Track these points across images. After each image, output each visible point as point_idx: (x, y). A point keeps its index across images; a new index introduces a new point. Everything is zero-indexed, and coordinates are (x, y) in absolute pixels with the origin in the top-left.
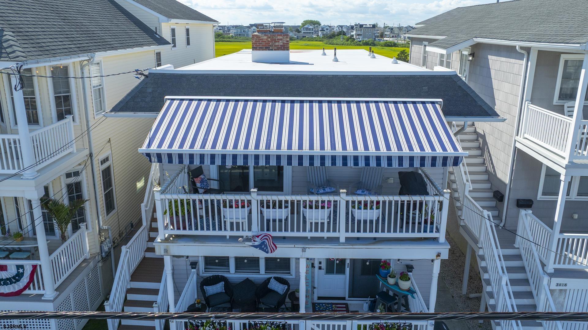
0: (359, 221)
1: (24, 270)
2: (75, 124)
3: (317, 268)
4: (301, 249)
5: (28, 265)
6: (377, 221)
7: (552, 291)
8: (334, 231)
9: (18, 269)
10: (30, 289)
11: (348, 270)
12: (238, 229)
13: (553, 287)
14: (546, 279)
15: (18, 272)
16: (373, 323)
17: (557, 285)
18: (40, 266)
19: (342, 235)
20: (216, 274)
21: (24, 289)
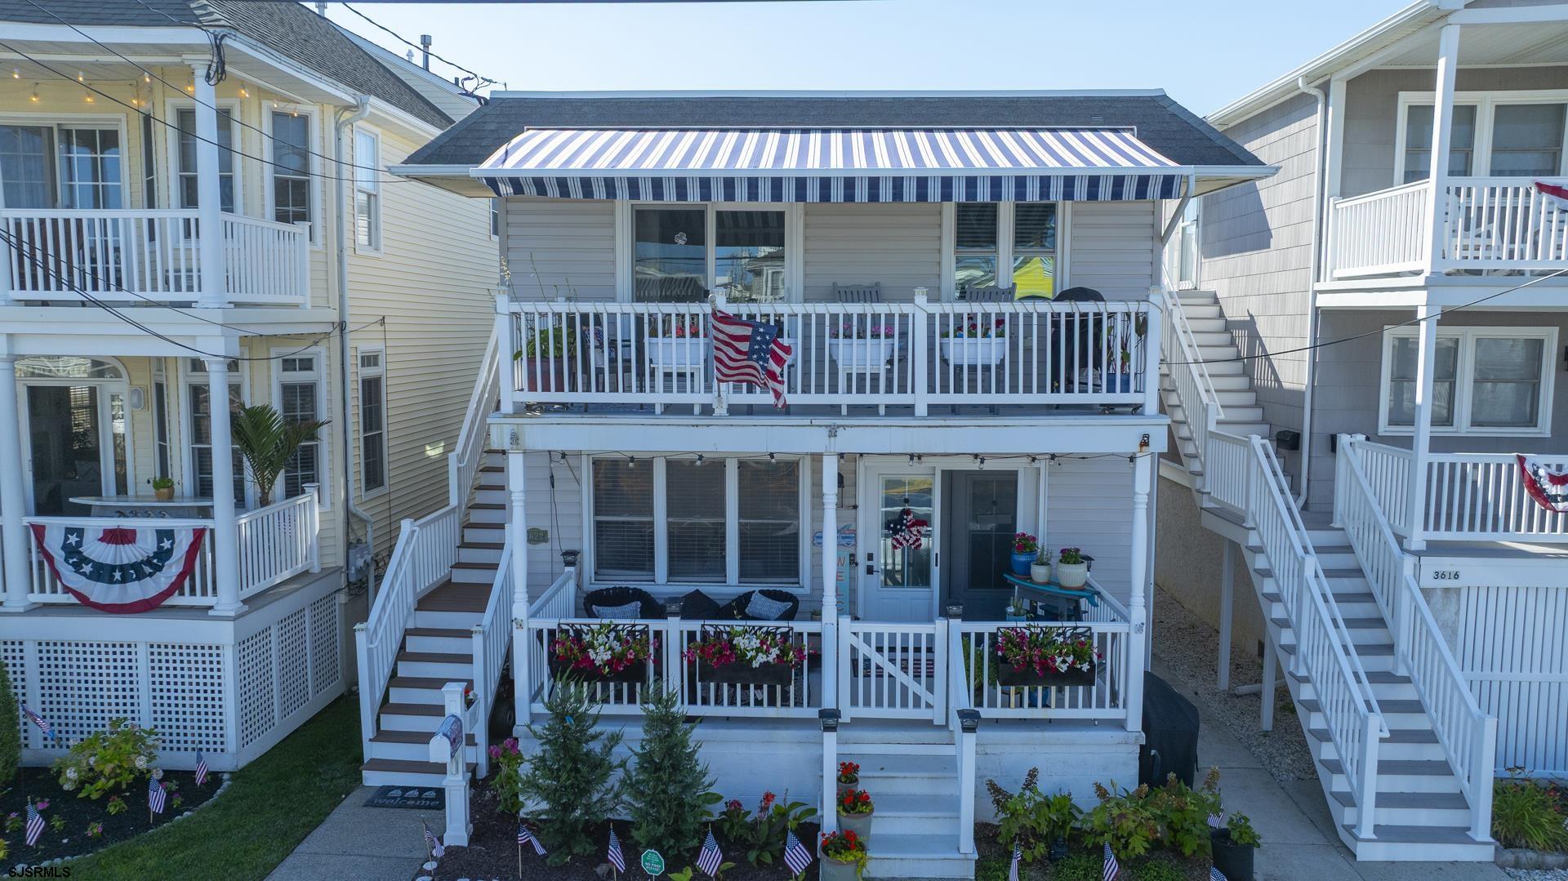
0: (959, 368)
1: (172, 544)
2: (315, 248)
3: (861, 570)
4: (825, 432)
5: (184, 528)
6: (1000, 367)
7: (1427, 592)
8: (903, 389)
9: (160, 540)
10: (182, 594)
11: (935, 572)
12: (682, 389)
13: (1428, 581)
14: (1409, 562)
15: (160, 548)
16: (998, 629)
17: (1438, 575)
18: (212, 531)
19: (921, 399)
20: (624, 584)
21: (168, 593)
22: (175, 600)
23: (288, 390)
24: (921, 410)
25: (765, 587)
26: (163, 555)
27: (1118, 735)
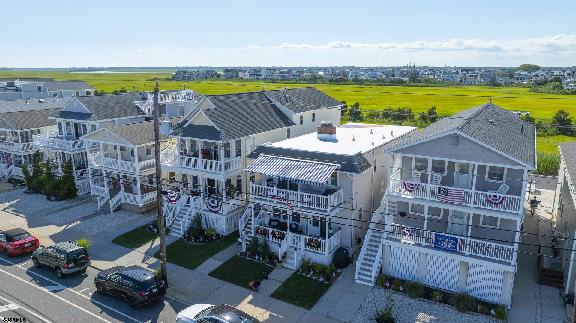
3: (309, 223)
6: (311, 202)
8: (297, 203)
13: (384, 243)
16: (309, 238)
17: (386, 243)
18: (223, 204)
19: (299, 205)
20: (276, 218)
21: (218, 211)
22: (219, 212)
23: (237, 180)
24: (299, 207)
25: (295, 223)
26: (218, 206)
27: (324, 256)
